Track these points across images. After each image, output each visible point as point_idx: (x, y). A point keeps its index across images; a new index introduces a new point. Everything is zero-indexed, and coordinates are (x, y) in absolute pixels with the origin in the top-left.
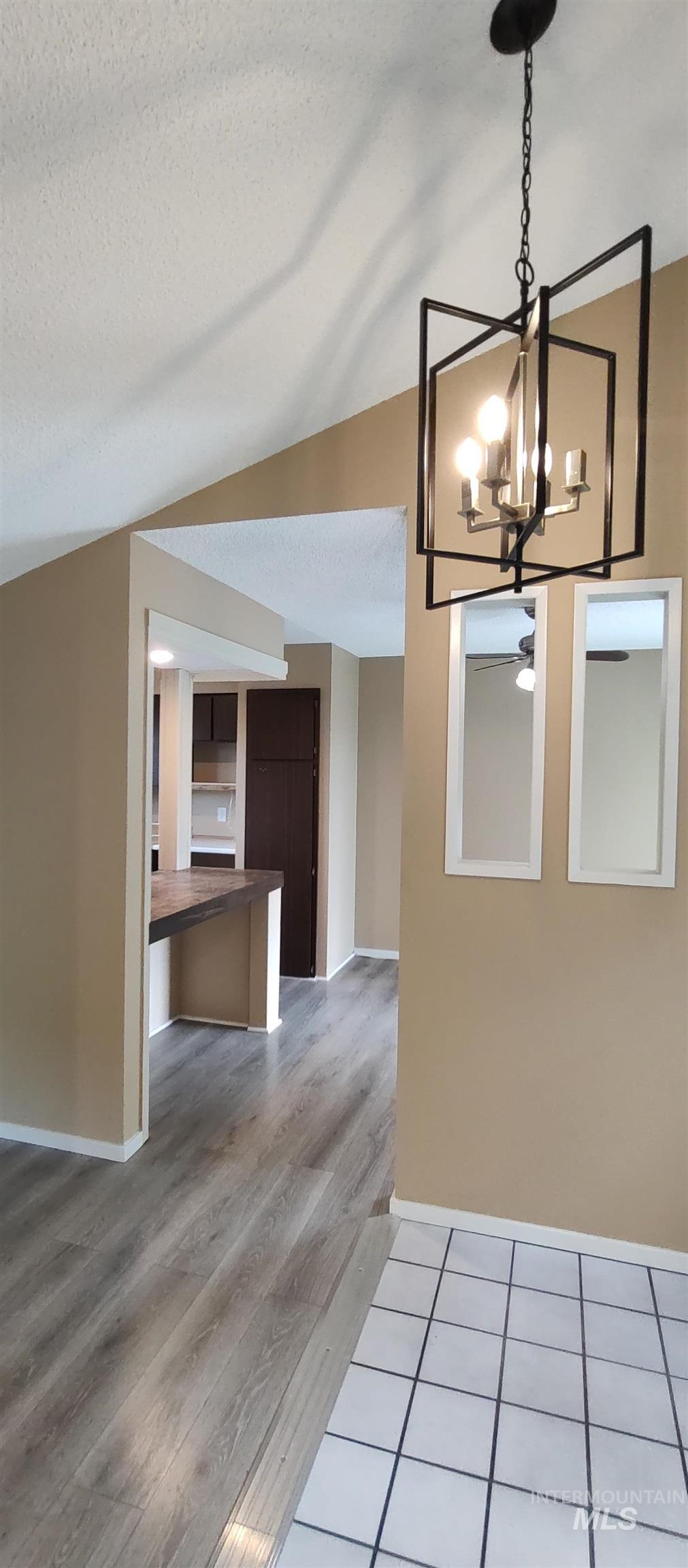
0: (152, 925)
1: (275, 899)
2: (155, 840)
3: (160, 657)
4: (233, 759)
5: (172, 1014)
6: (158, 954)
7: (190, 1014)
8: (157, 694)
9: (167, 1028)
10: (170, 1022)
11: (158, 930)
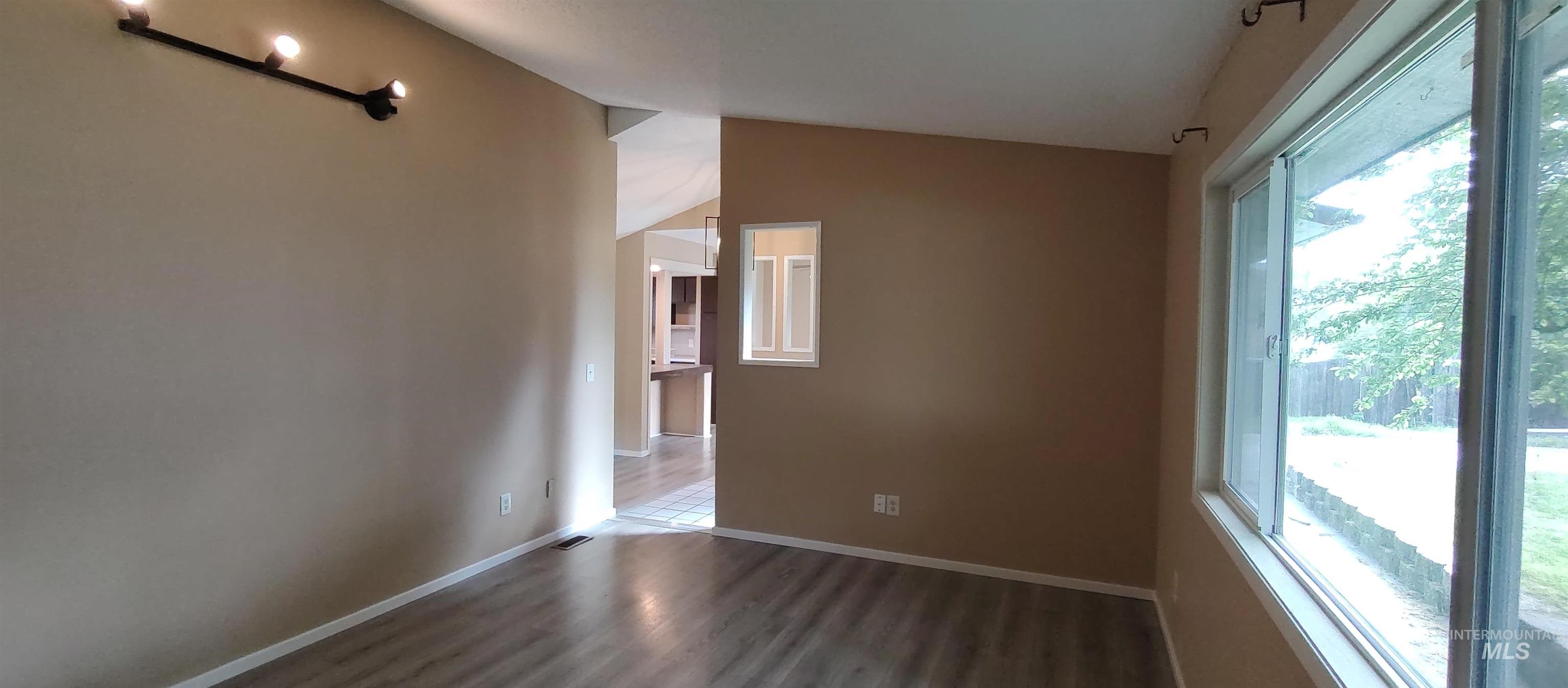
0: (652, 374)
1: (708, 377)
2: (654, 357)
3: (655, 268)
4: (694, 312)
5: (661, 431)
6: (655, 386)
7: (669, 432)
8: (654, 276)
9: (658, 436)
10: (660, 434)
11: (654, 377)
